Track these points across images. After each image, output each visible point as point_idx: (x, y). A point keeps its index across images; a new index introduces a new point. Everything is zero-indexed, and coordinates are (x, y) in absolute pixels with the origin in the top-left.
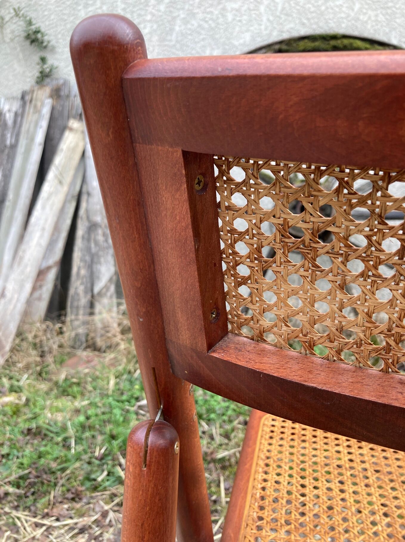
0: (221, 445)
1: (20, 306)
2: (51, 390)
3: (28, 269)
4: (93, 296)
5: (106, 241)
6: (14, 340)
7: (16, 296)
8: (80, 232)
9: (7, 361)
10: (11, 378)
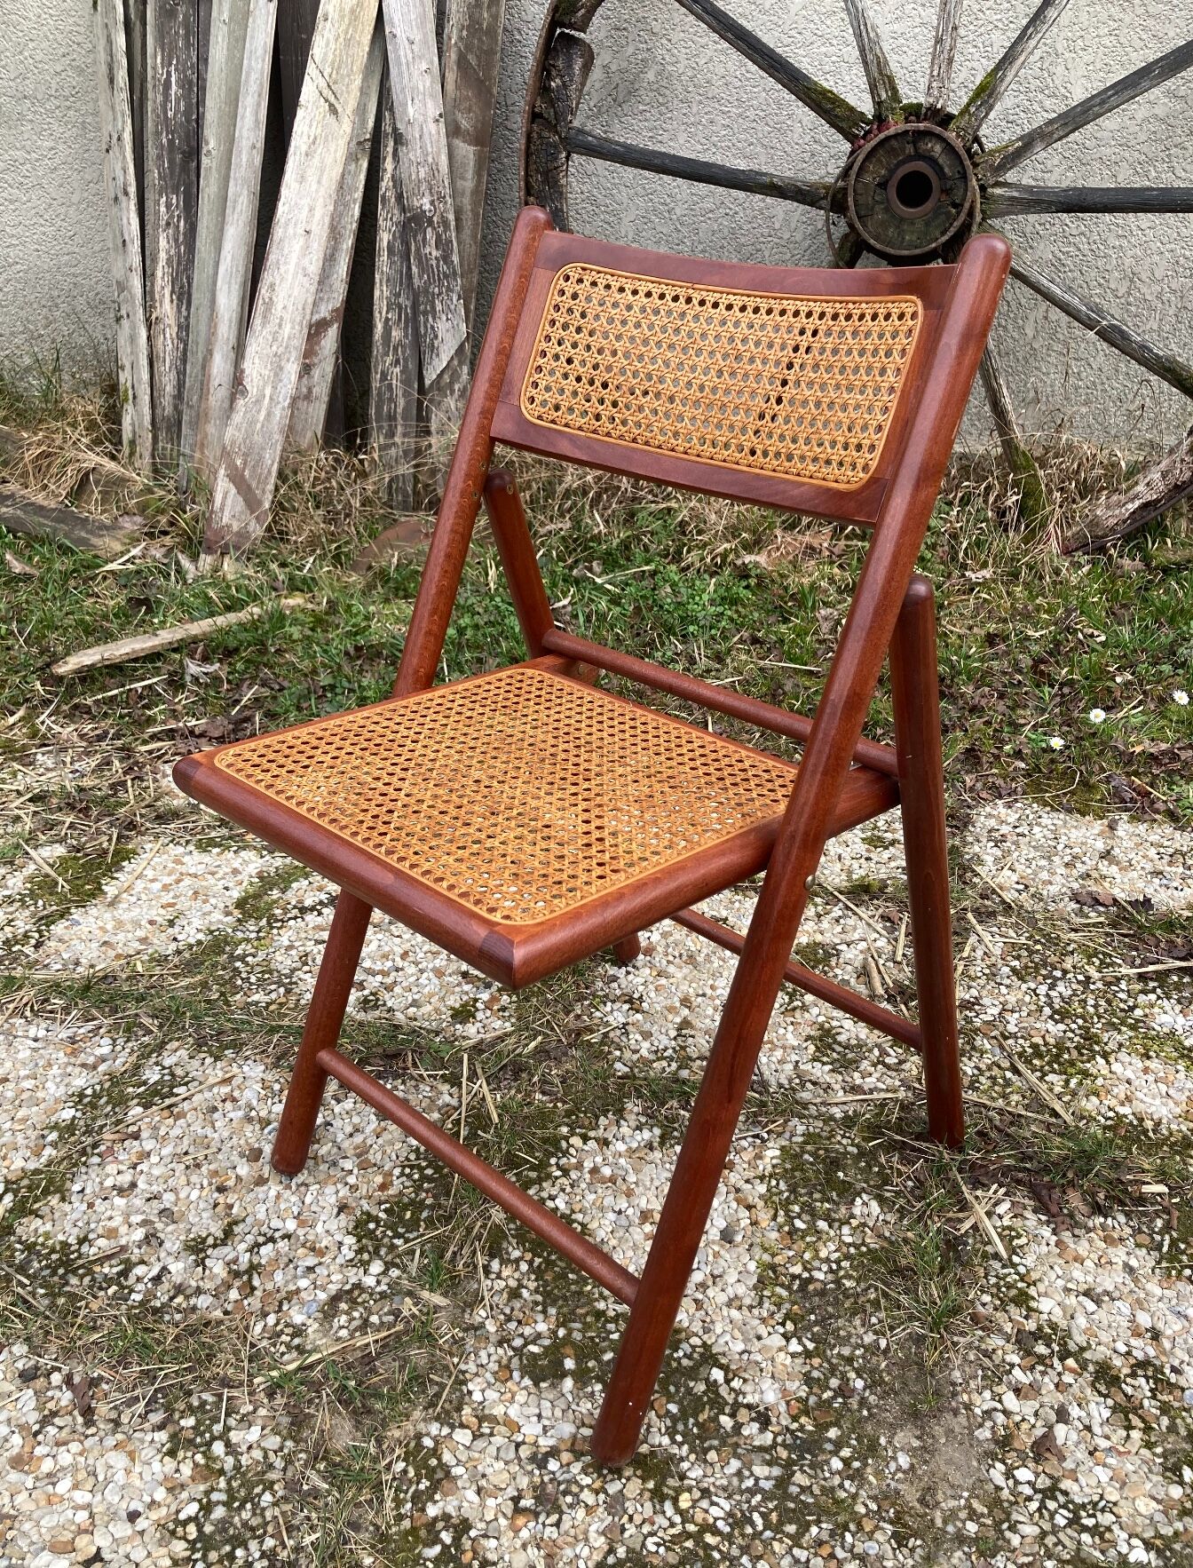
0: (708, 671)
1: (280, 414)
2: (370, 587)
3: (287, 330)
4: (422, 390)
5: (446, 258)
6: (277, 489)
7: (268, 392)
8: (384, 238)
9: (269, 529)
10: (283, 565)
